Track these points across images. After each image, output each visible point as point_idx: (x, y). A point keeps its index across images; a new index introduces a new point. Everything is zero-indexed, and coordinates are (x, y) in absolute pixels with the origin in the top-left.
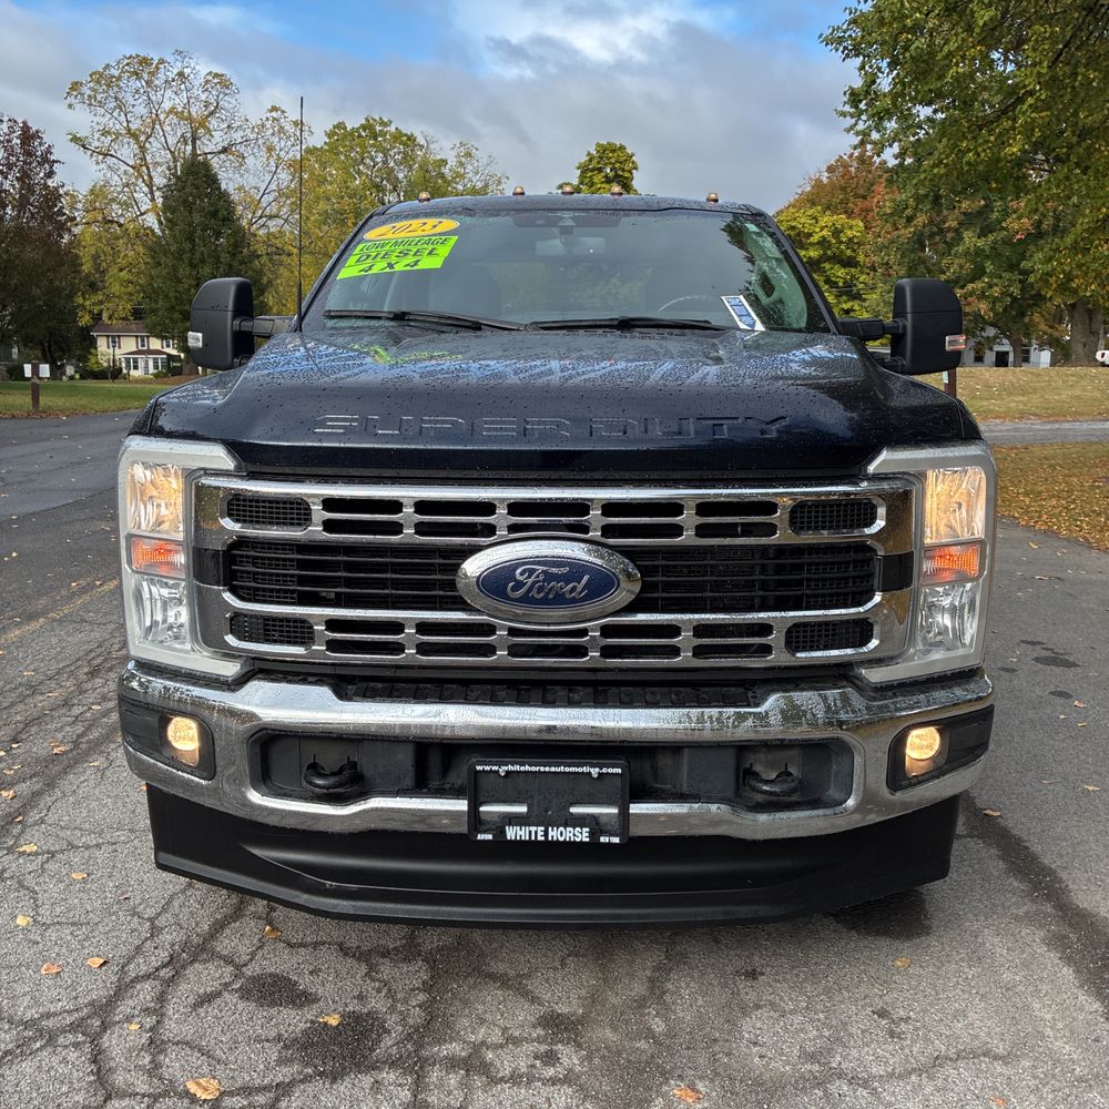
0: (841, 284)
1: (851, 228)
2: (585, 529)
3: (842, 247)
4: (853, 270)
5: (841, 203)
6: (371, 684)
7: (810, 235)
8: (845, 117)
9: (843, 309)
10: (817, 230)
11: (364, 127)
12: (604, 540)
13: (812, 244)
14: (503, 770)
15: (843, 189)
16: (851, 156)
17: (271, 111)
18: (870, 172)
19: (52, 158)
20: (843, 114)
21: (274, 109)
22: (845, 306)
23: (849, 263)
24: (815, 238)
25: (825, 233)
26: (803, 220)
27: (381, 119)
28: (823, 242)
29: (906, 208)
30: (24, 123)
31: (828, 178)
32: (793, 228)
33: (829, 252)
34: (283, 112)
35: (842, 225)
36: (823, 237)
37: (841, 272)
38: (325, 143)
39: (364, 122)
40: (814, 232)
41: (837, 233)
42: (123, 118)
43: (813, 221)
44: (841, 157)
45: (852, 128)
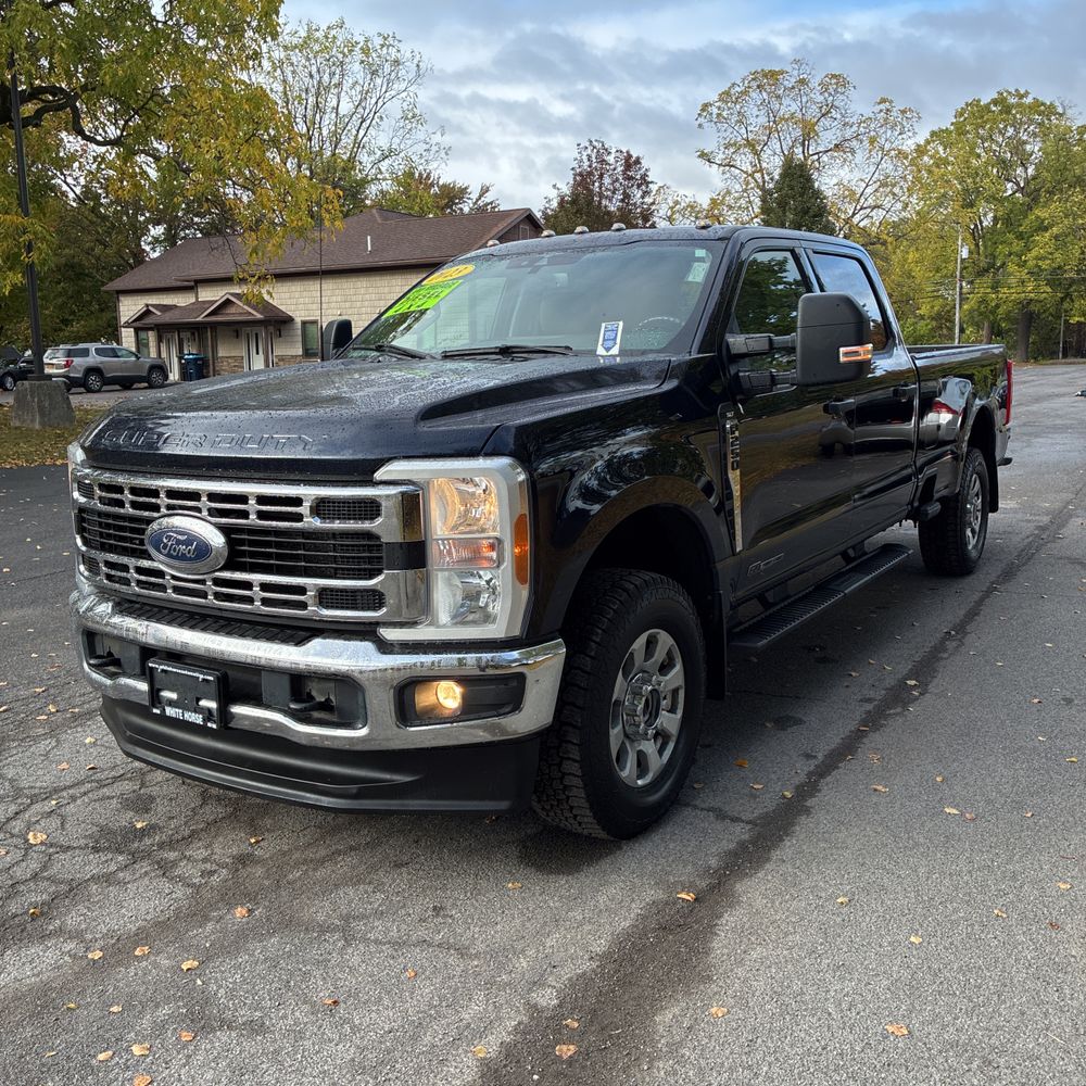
11: (995, 101)
12: (209, 518)
14: (159, 667)
17: (879, 103)
19: (649, 180)
21: (883, 101)
27: (1017, 90)
30: (628, 152)
34: (891, 102)
38: (952, 124)
39: (996, 96)
42: (744, 131)
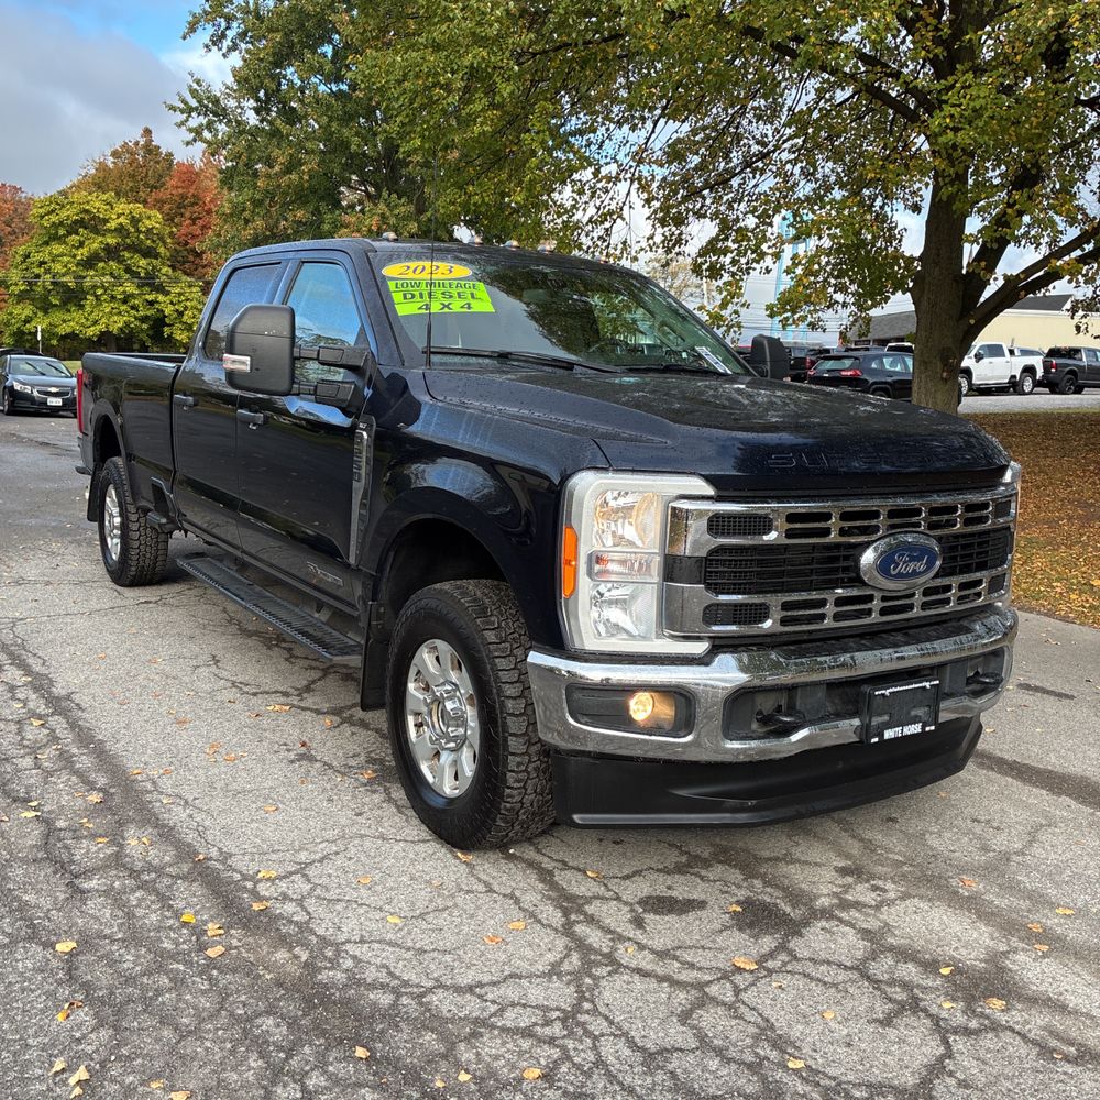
0: (142, 275)
1: (149, 218)
2: (919, 525)
3: (141, 236)
4: (154, 261)
5: (131, 190)
6: (803, 645)
7: (106, 221)
8: (175, 111)
9: (147, 300)
10: (114, 216)
12: (928, 532)
13: (110, 231)
14: (887, 692)
15: (132, 176)
16: (137, 143)
18: (158, 162)
20: (173, 108)
22: (150, 297)
23: (149, 253)
24: (113, 225)
25: (122, 220)
26: (97, 204)
28: (120, 230)
29: (243, 211)
31: (114, 162)
32: (87, 211)
33: (128, 241)
35: (140, 214)
36: (121, 224)
37: (143, 262)
40: (110, 218)
41: (135, 221)
43: (108, 207)
44: (126, 143)
45: (182, 124)
